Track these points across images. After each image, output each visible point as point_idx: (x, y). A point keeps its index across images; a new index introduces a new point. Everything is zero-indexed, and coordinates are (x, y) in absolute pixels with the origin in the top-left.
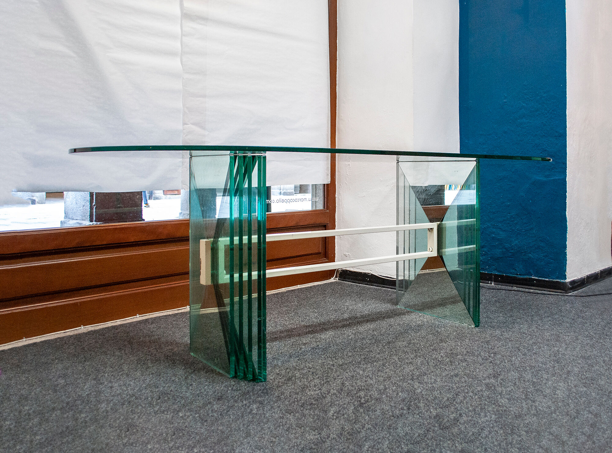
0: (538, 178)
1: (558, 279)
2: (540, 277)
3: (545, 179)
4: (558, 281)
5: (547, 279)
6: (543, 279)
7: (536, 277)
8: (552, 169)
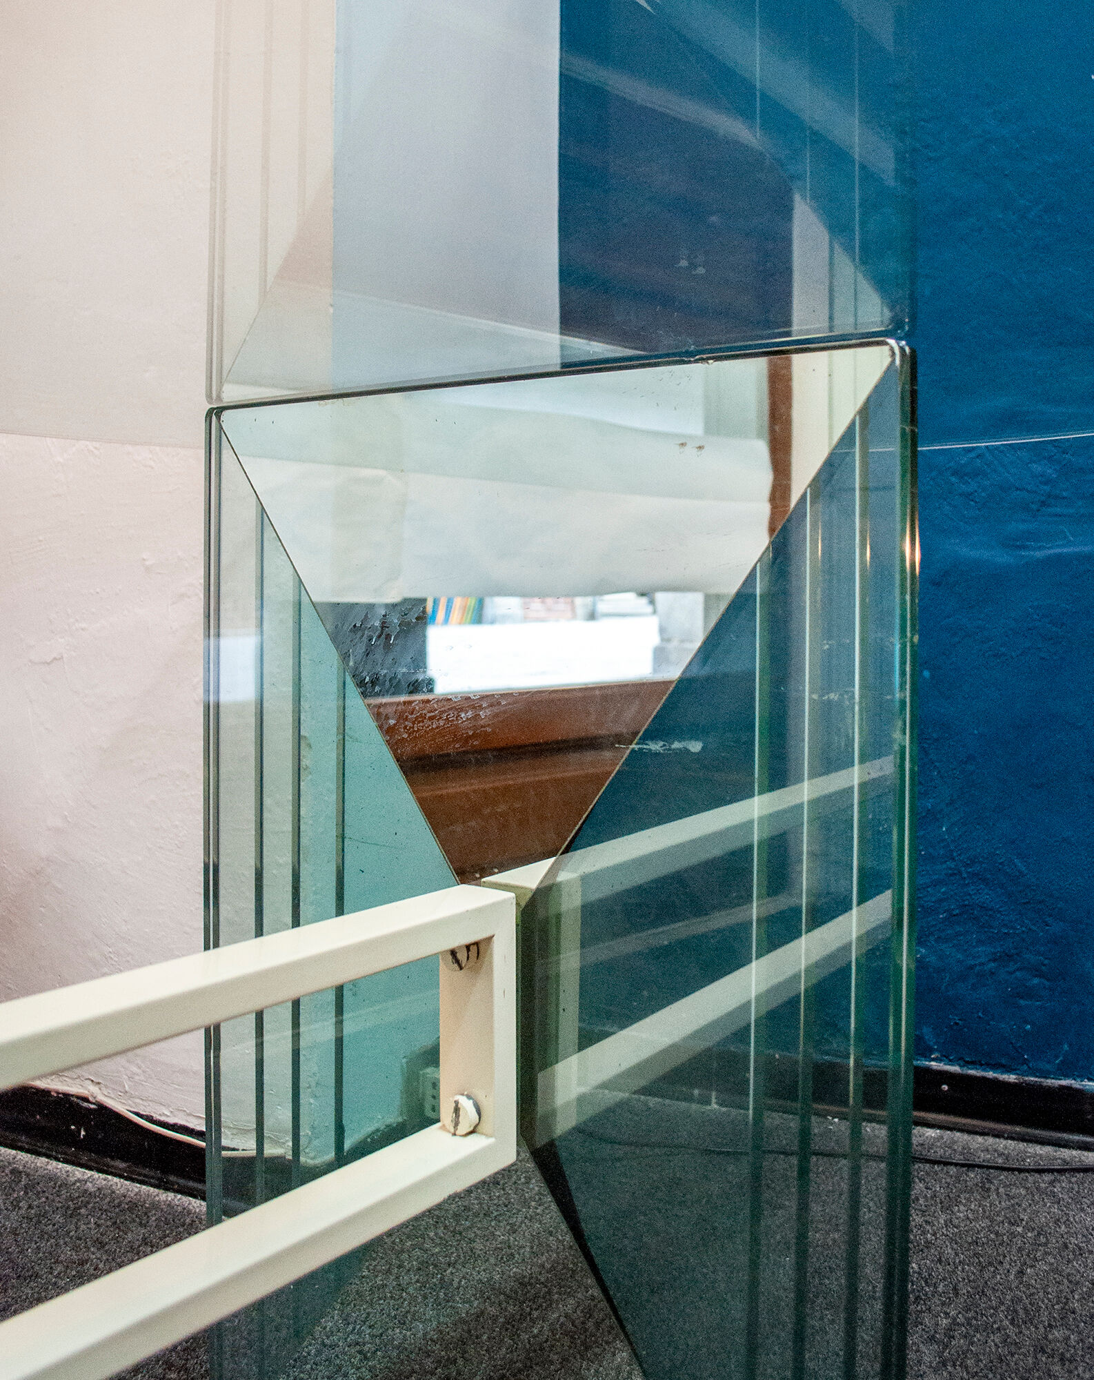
0: (967, 552)
1: (1066, 1076)
2: (972, 1063)
3: (1002, 558)
4: (1069, 1088)
5: (1012, 1078)
6: (990, 1074)
7: (951, 1062)
8: (1043, 503)
